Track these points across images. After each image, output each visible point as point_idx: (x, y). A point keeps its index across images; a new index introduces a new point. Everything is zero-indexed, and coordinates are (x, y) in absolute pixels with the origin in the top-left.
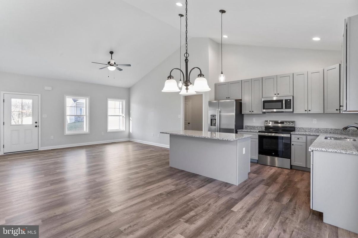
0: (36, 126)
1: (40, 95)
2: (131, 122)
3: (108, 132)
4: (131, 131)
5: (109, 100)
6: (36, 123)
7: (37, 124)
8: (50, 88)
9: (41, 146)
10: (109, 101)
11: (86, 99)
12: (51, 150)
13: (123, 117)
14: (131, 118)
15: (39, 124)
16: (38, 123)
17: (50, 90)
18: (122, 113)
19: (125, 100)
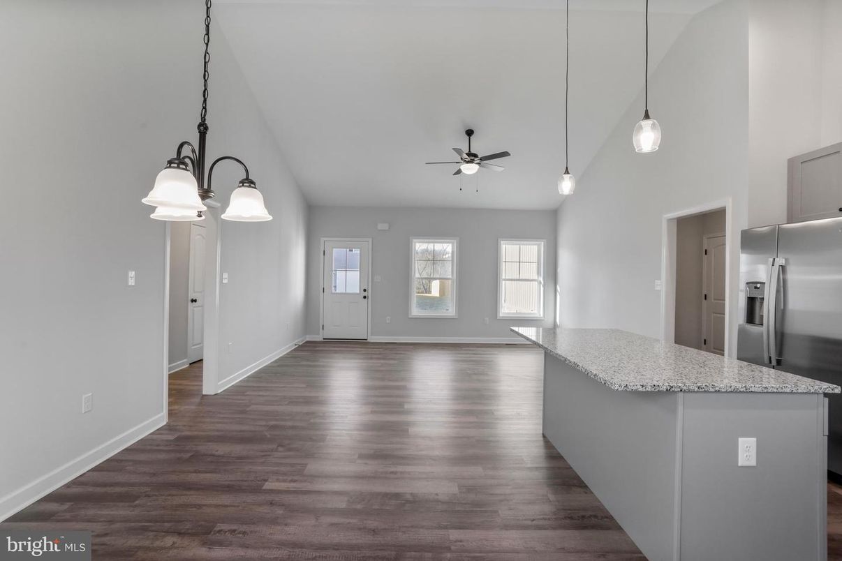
0: (365, 297)
1: (370, 240)
2: (558, 296)
3: (499, 318)
4: (558, 321)
5: (502, 242)
6: (365, 290)
7: (365, 294)
8: (385, 226)
9: (371, 335)
10: (503, 245)
11: (453, 243)
12: (386, 343)
13: (540, 283)
14: (558, 289)
15: (369, 293)
17: (387, 230)
18: (539, 273)
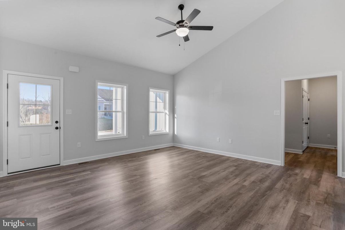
0: (57, 128)
1: (62, 79)
2: (176, 119)
3: (149, 135)
4: (176, 133)
6: (57, 122)
7: (57, 125)
8: (75, 69)
9: (64, 159)
10: (150, 92)
11: (122, 88)
12: (80, 164)
13: (166, 113)
14: (176, 116)
15: (61, 125)
16: (59, 123)
17: (77, 72)
18: (165, 108)
19: (169, 90)
